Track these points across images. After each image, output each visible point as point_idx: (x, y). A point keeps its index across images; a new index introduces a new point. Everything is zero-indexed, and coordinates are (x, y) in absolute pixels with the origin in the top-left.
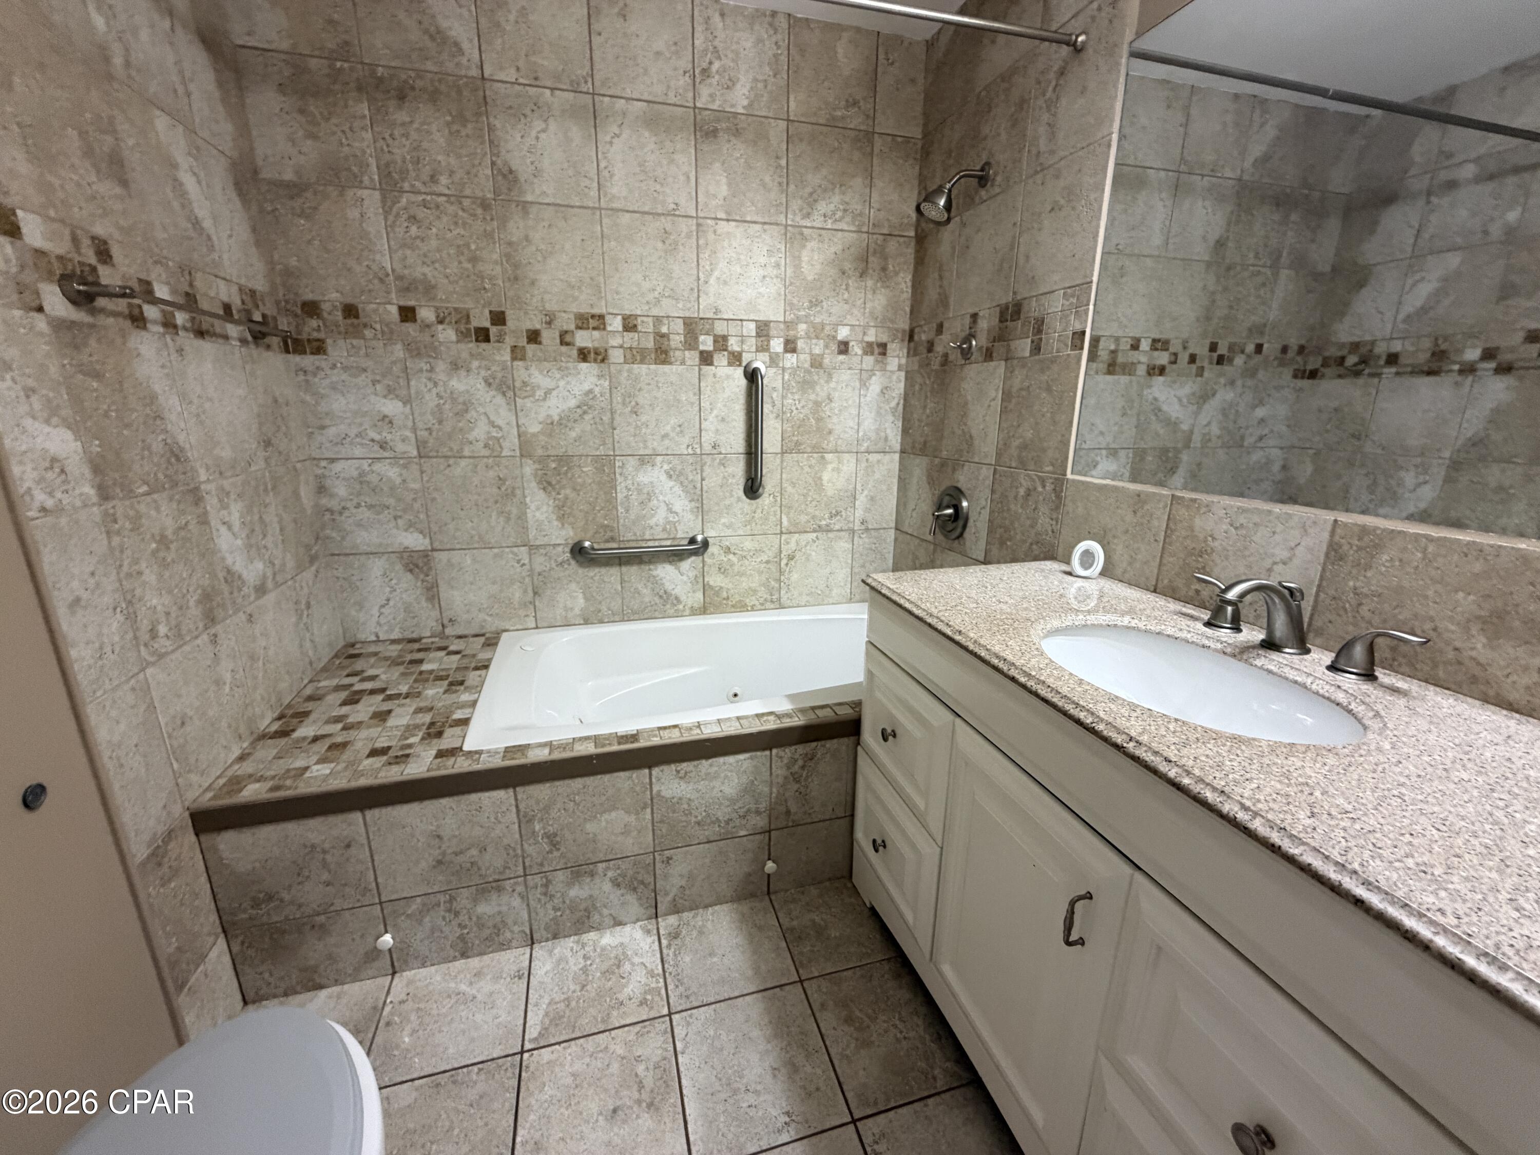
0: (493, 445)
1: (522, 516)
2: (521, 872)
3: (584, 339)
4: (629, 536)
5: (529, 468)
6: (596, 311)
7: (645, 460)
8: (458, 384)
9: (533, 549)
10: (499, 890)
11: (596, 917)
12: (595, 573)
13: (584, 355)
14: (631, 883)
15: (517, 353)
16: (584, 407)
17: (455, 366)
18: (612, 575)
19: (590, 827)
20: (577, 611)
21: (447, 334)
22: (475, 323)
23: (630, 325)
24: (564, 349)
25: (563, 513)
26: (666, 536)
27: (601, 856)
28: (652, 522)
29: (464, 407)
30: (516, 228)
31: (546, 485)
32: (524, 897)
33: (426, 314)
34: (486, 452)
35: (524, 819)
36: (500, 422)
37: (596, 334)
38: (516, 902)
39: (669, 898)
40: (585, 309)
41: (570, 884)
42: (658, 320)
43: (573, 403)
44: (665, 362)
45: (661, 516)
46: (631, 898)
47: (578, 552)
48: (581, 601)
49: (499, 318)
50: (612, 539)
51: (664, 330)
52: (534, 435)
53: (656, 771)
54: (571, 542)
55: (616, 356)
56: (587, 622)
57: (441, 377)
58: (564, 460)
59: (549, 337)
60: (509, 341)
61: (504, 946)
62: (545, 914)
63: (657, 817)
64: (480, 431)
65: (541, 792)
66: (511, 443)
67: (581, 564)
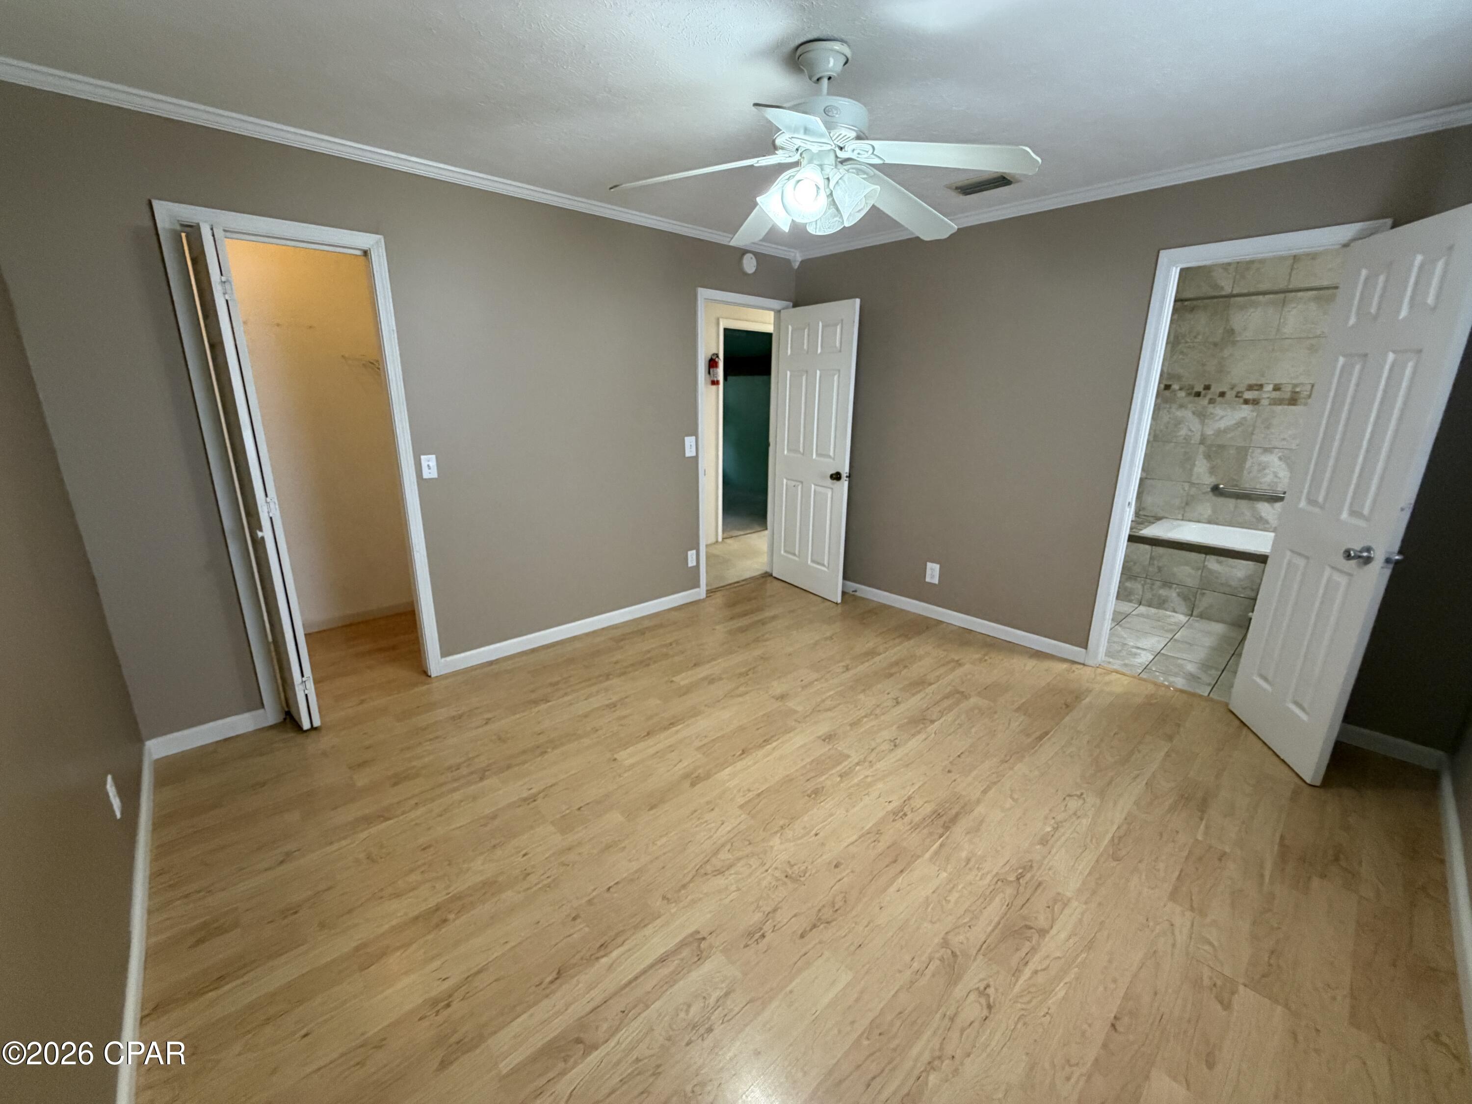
0: (1187, 439)
1: (1191, 470)
2: (1145, 576)
3: (1248, 395)
4: (1247, 486)
5: (1202, 448)
6: (1259, 383)
7: (1267, 450)
8: (1179, 414)
9: (1192, 484)
10: (1136, 580)
11: (1166, 606)
12: (1221, 500)
13: (1246, 402)
14: (1185, 598)
15: (1212, 401)
16: (1239, 424)
17: (1181, 406)
18: (1231, 503)
19: (1175, 569)
20: (1206, 516)
21: (1182, 394)
22: (1197, 389)
23: (1277, 388)
24: (1237, 399)
25: (1212, 471)
26: (1269, 488)
27: (1176, 582)
28: (1263, 480)
29: (1178, 423)
30: (1226, 353)
31: (1208, 457)
32: (1143, 586)
33: (1176, 387)
34: (1184, 441)
35: (1152, 558)
36: (1193, 429)
37: (1257, 392)
38: (1140, 587)
39: (1200, 610)
40: (1253, 382)
41: (1161, 588)
42: (1295, 386)
43: (1234, 422)
44: (1294, 405)
45: (1269, 478)
46: (1182, 603)
47: (1215, 489)
48: (1209, 512)
49: (1207, 388)
50: (1236, 486)
51: (1298, 390)
52: (1209, 435)
53: (1208, 557)
54: (1213, 484)
55: (1265, 402)
56: (1209, 522)
57: (1173, 410)
58: (1222, 447)
59: (1230, 395)
60: (1209, 397)
61: (1130, 601)
62: (1148, 595)
63: (1203, 575)
64: (1183, 432)
65: (1161, 550)
66: (1197, 437)
67: (1215, 495)
